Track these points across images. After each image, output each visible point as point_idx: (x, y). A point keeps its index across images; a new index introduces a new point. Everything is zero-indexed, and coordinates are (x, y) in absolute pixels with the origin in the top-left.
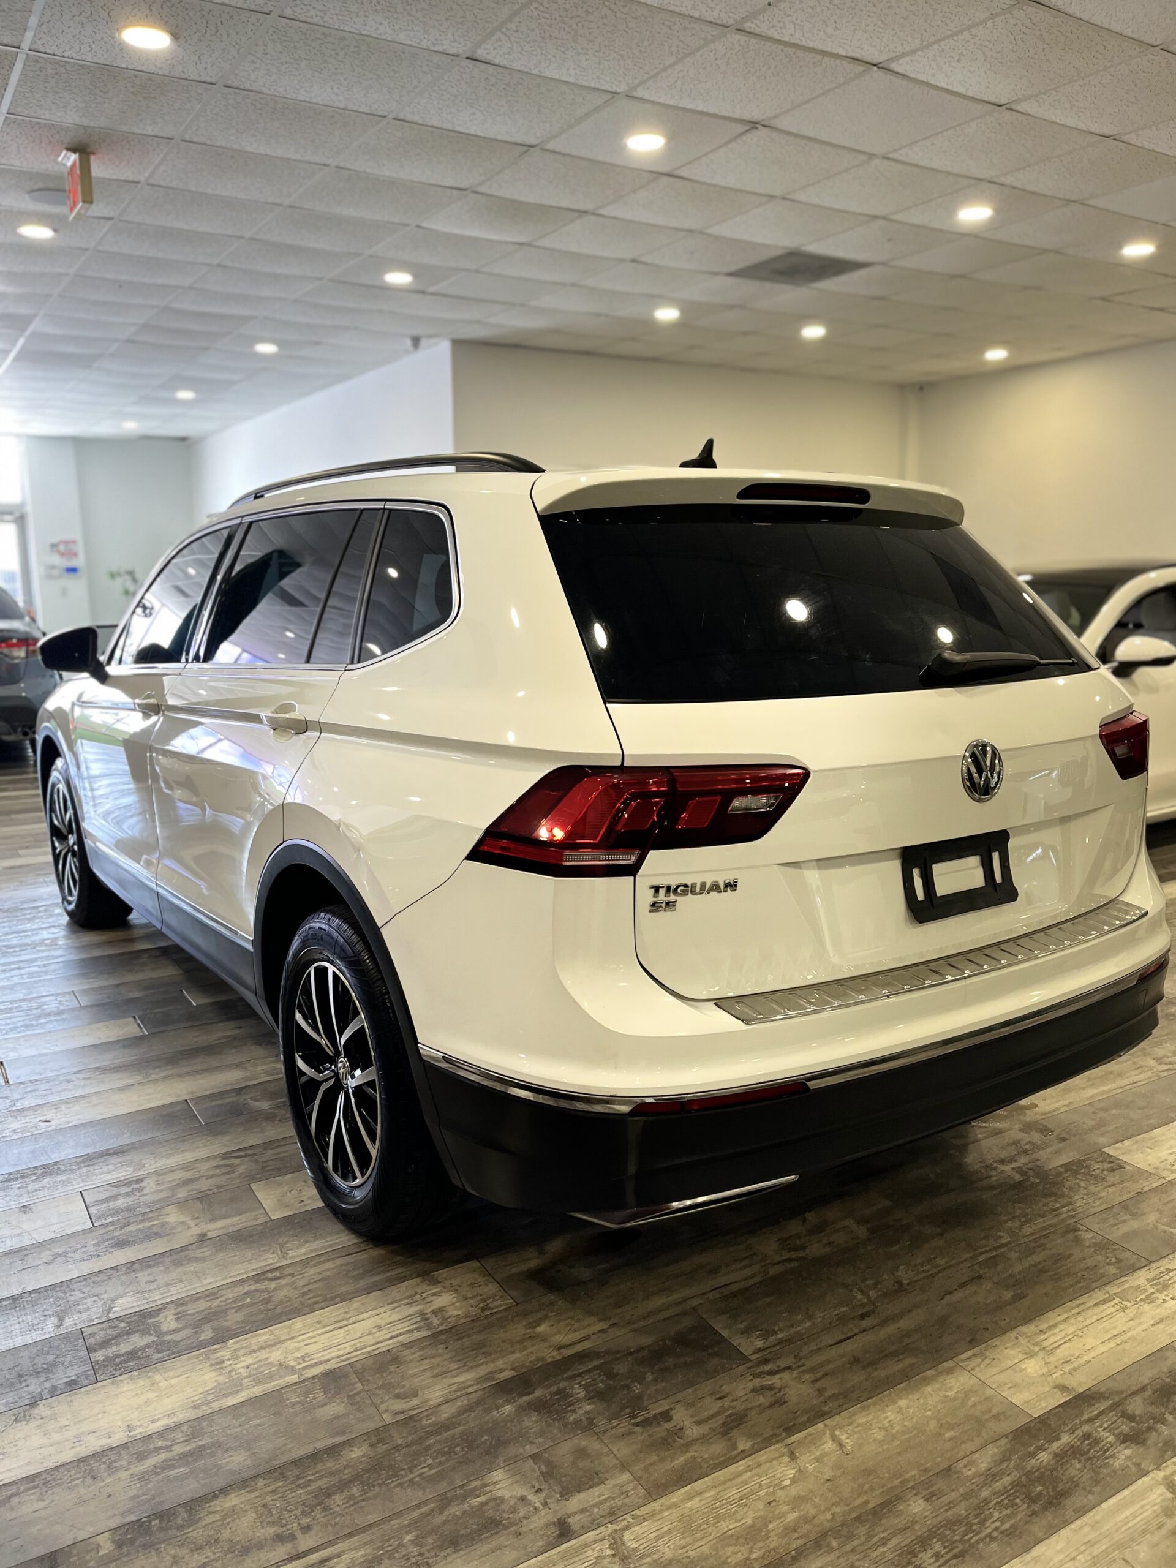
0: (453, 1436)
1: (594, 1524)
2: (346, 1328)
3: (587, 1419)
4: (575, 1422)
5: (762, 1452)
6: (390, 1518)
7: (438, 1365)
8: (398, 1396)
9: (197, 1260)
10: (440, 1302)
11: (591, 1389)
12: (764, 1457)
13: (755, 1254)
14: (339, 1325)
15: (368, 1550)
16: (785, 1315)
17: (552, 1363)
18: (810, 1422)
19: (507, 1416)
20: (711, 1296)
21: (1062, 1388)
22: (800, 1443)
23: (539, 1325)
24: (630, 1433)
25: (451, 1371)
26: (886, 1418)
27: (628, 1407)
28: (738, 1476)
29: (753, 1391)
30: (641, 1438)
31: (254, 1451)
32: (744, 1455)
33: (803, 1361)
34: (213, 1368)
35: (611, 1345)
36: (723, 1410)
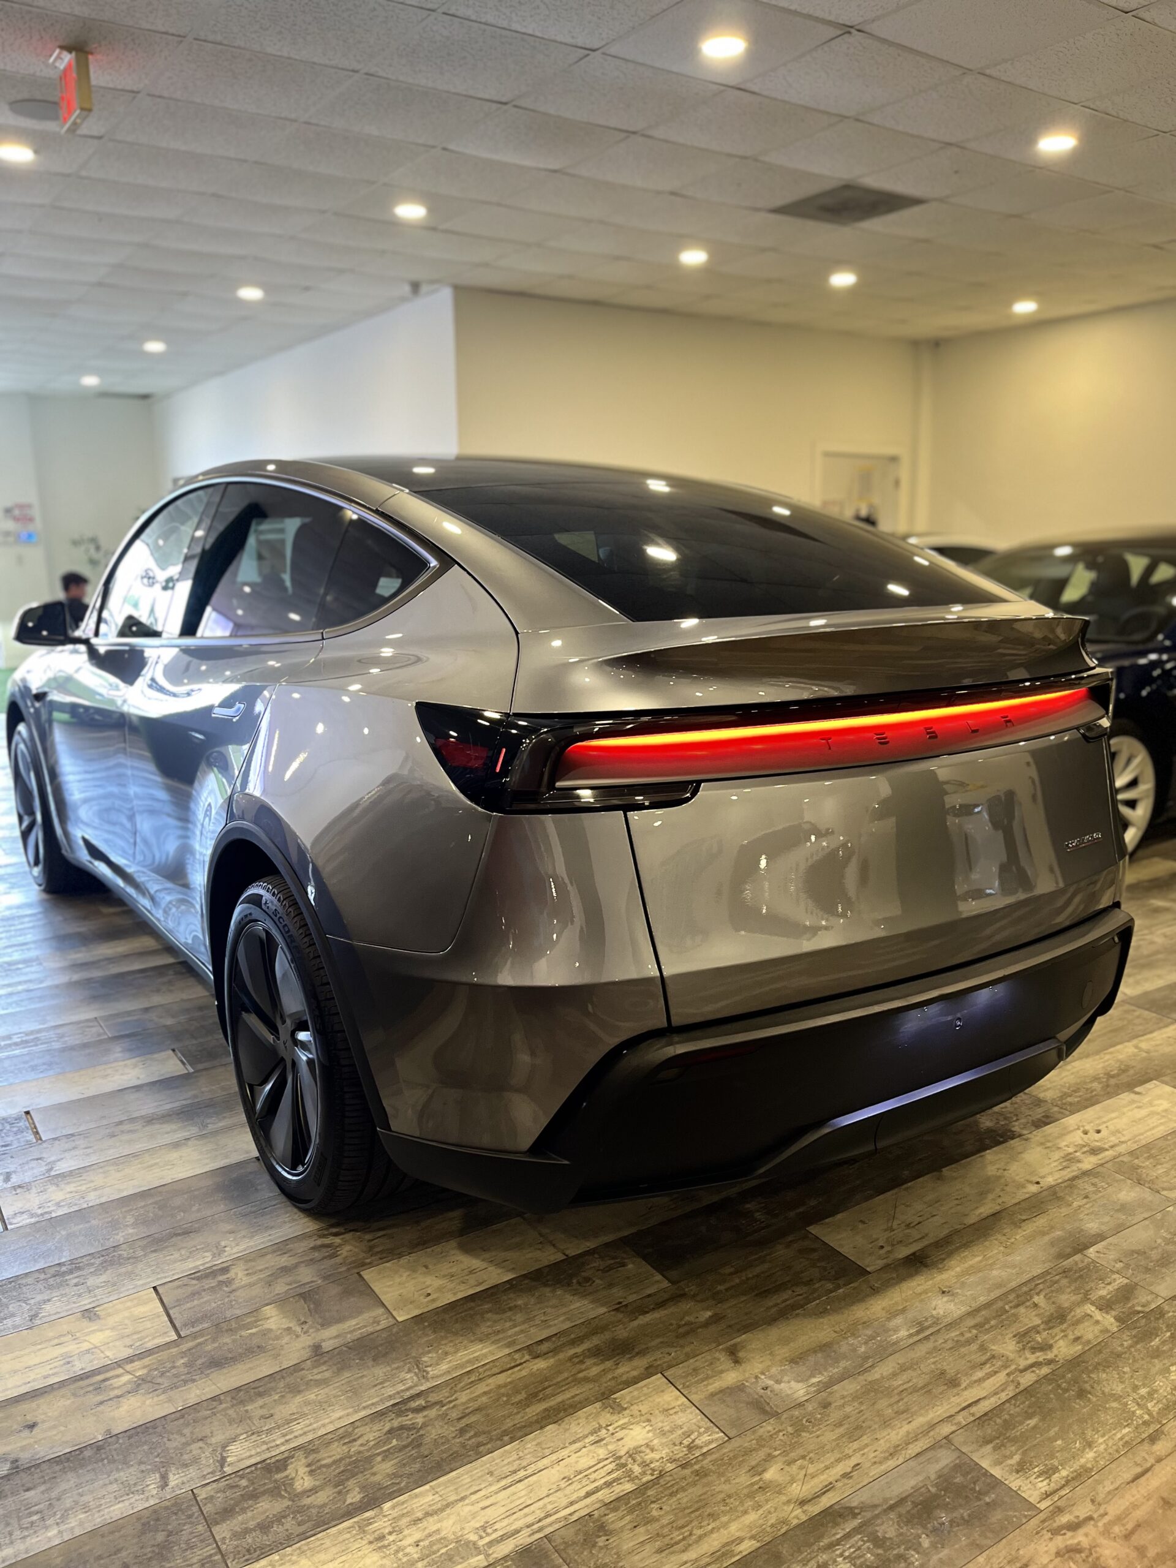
7: (659, 1534)
9: (319, 1383)
11: (858, 1562)
13: (993, 1357)
14: (517, 1477)
16: (1059, 1442)
17: (798, 1526)
25: (677, 1543)
29: (1058, 1554)
33: (1103, 1507)
34: (373, 1546)
35: (863, 1497)
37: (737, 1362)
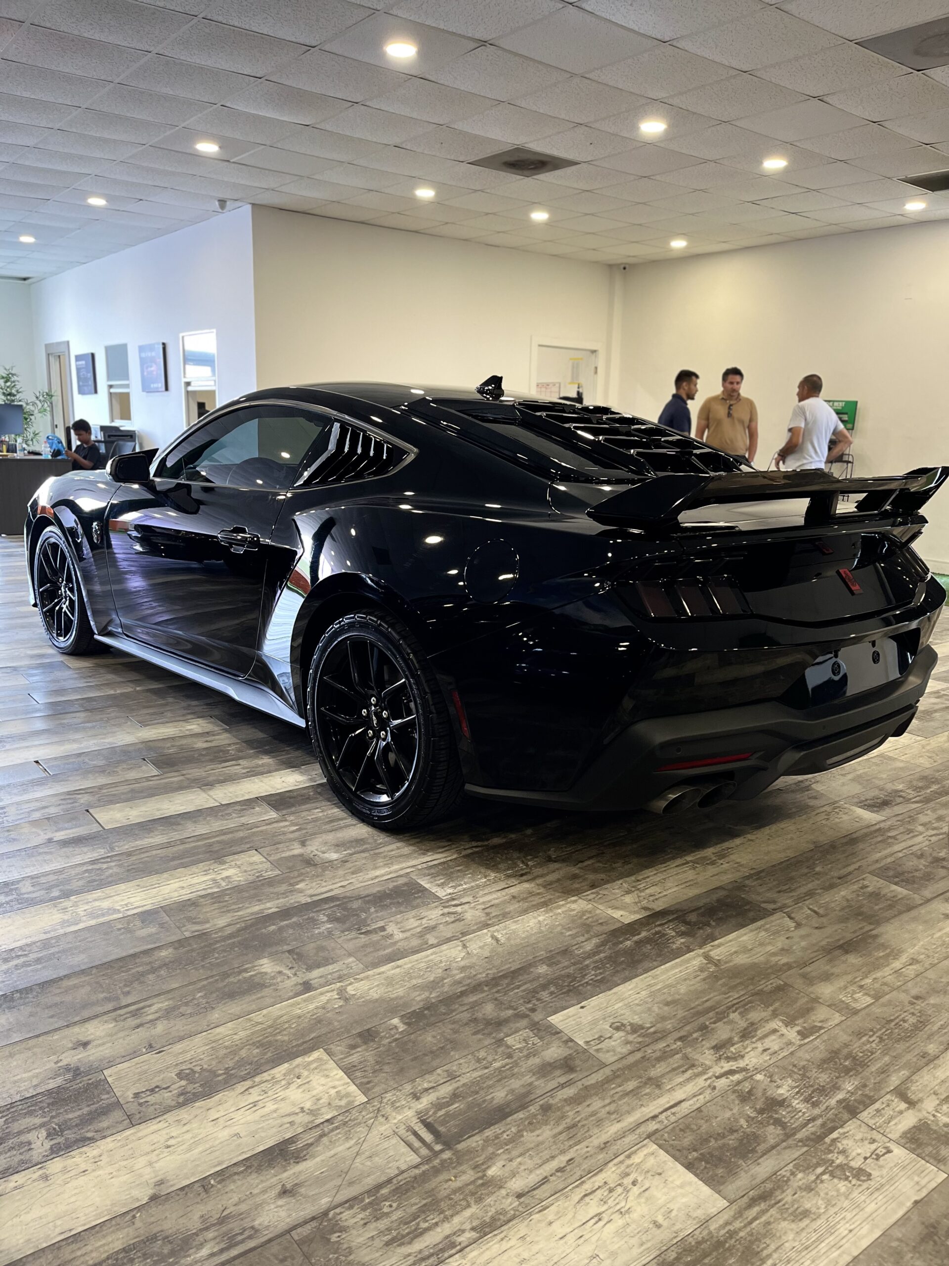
0: (233, 942)
1: (328, 983)
2: (159, 888)
3: (328, 932)
4: (319, 933)
5: (444, 945)
6: (186, 986)
8: (195, 923)
9: (47, 853)
12: (445, 947)
14: (152, 887)
15: (171, 1002)
16: (469, 876)
17: (305, 904)
18: (480, 929)
19: (272, 931)
20: (420, 867)
21: (646, 909)
24: (356, 938)
26: (529, 926)
27: (357, 925)
28: (428, 956)
30: (363, 940)
31: (90, 954)
32: (433, 946)
35: (349, 894)
36: (421, 925)
37: (304, 845)
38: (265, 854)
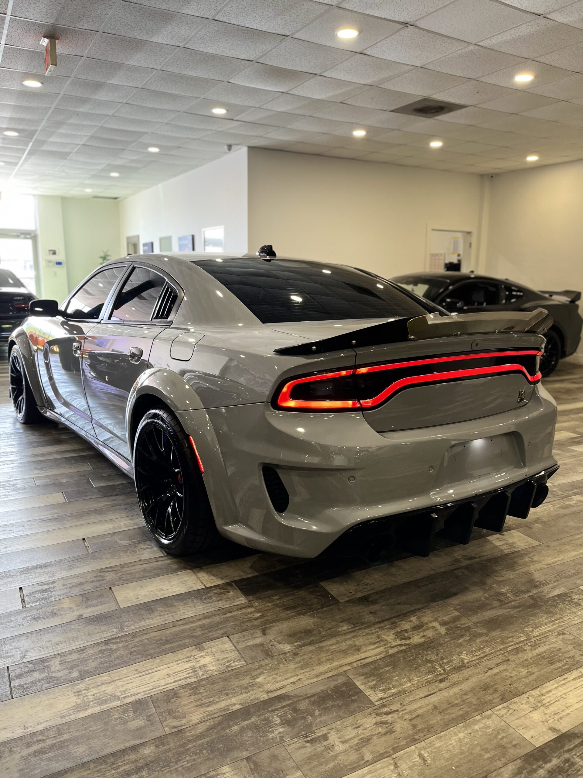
0: (203, 743)
2: (150, 675)
3: (280, 737)
4: (273, 738)
5: (378, 762)
7: (199, 699)
8: (174, 717)
9: (76, 630)
10: (203, 661)
11: (283, 718)
12: (379, 766)
13: (381, 640)
14: (147, 672)
16: (397, 678)
17: (263, 701)
18: (408, 745)
19: (235, 732)
20: (355, 665)
21: (553, 729)
22: (401, 758)
23: (258, 678)
24: (304, 747)
25: (206, 703)
26: (451, 744)
27: (304, 731)
29: (376, 724)
30: (309, 750)
31: (91, 746)
32: (368, 763)
33: (405, 707)
34: (75, 694)
35: (298, 692)
36: (358, 735)
37: (264, 634)
38: (234, 642)
